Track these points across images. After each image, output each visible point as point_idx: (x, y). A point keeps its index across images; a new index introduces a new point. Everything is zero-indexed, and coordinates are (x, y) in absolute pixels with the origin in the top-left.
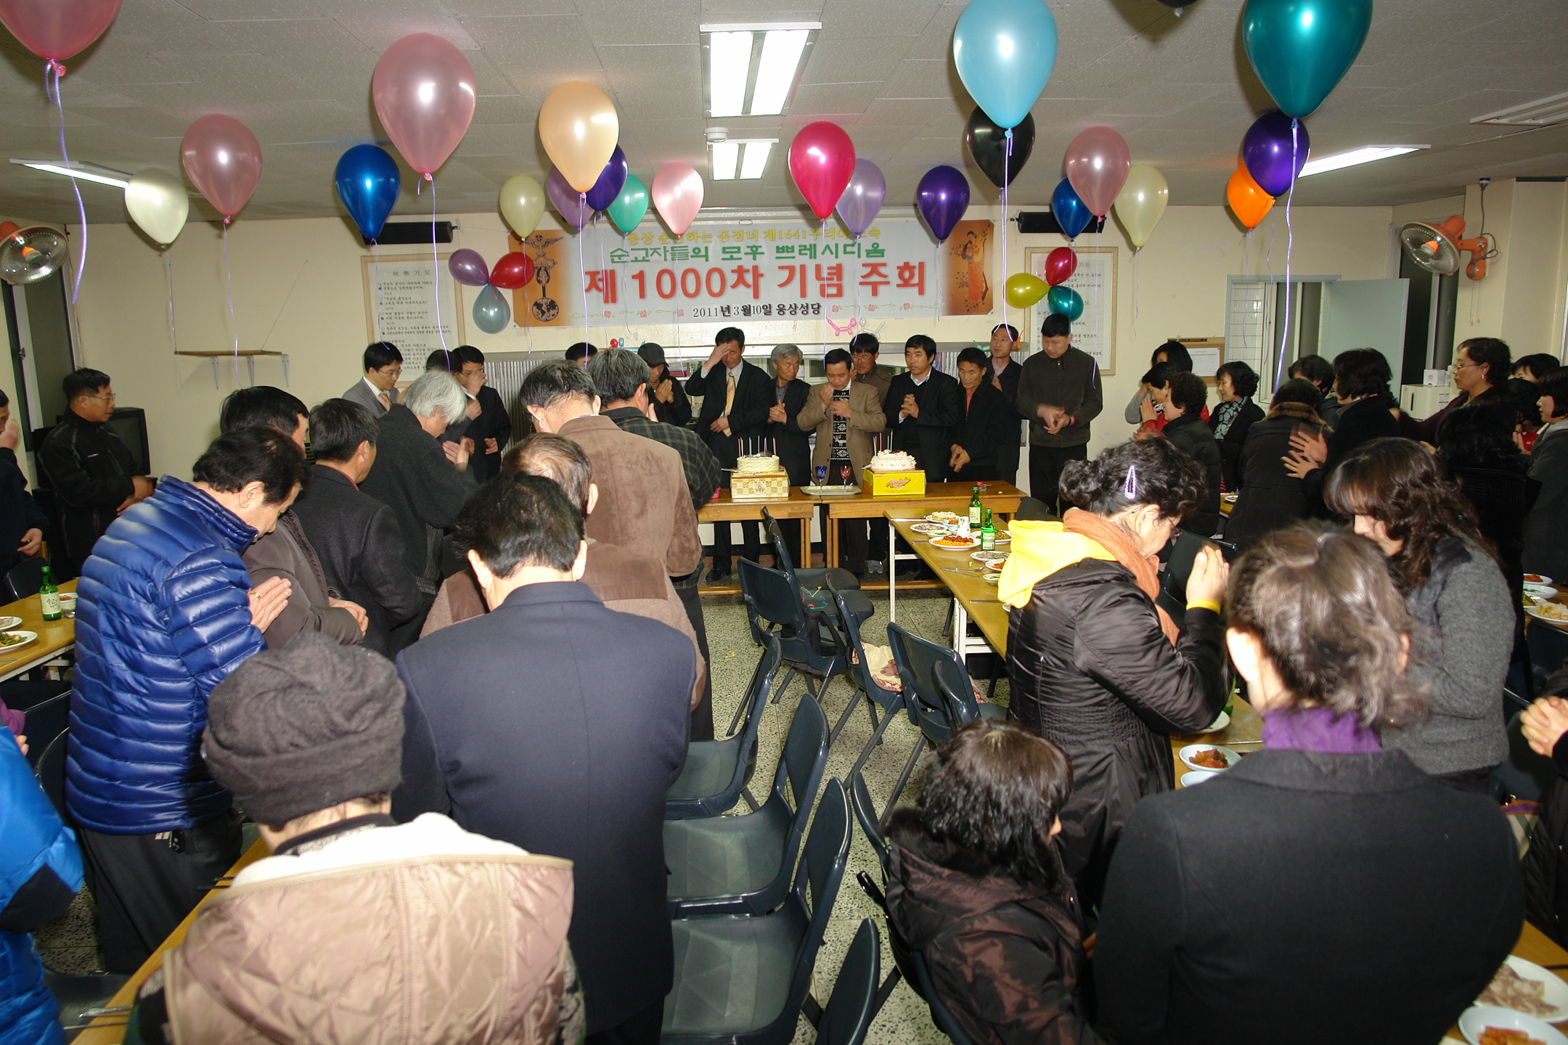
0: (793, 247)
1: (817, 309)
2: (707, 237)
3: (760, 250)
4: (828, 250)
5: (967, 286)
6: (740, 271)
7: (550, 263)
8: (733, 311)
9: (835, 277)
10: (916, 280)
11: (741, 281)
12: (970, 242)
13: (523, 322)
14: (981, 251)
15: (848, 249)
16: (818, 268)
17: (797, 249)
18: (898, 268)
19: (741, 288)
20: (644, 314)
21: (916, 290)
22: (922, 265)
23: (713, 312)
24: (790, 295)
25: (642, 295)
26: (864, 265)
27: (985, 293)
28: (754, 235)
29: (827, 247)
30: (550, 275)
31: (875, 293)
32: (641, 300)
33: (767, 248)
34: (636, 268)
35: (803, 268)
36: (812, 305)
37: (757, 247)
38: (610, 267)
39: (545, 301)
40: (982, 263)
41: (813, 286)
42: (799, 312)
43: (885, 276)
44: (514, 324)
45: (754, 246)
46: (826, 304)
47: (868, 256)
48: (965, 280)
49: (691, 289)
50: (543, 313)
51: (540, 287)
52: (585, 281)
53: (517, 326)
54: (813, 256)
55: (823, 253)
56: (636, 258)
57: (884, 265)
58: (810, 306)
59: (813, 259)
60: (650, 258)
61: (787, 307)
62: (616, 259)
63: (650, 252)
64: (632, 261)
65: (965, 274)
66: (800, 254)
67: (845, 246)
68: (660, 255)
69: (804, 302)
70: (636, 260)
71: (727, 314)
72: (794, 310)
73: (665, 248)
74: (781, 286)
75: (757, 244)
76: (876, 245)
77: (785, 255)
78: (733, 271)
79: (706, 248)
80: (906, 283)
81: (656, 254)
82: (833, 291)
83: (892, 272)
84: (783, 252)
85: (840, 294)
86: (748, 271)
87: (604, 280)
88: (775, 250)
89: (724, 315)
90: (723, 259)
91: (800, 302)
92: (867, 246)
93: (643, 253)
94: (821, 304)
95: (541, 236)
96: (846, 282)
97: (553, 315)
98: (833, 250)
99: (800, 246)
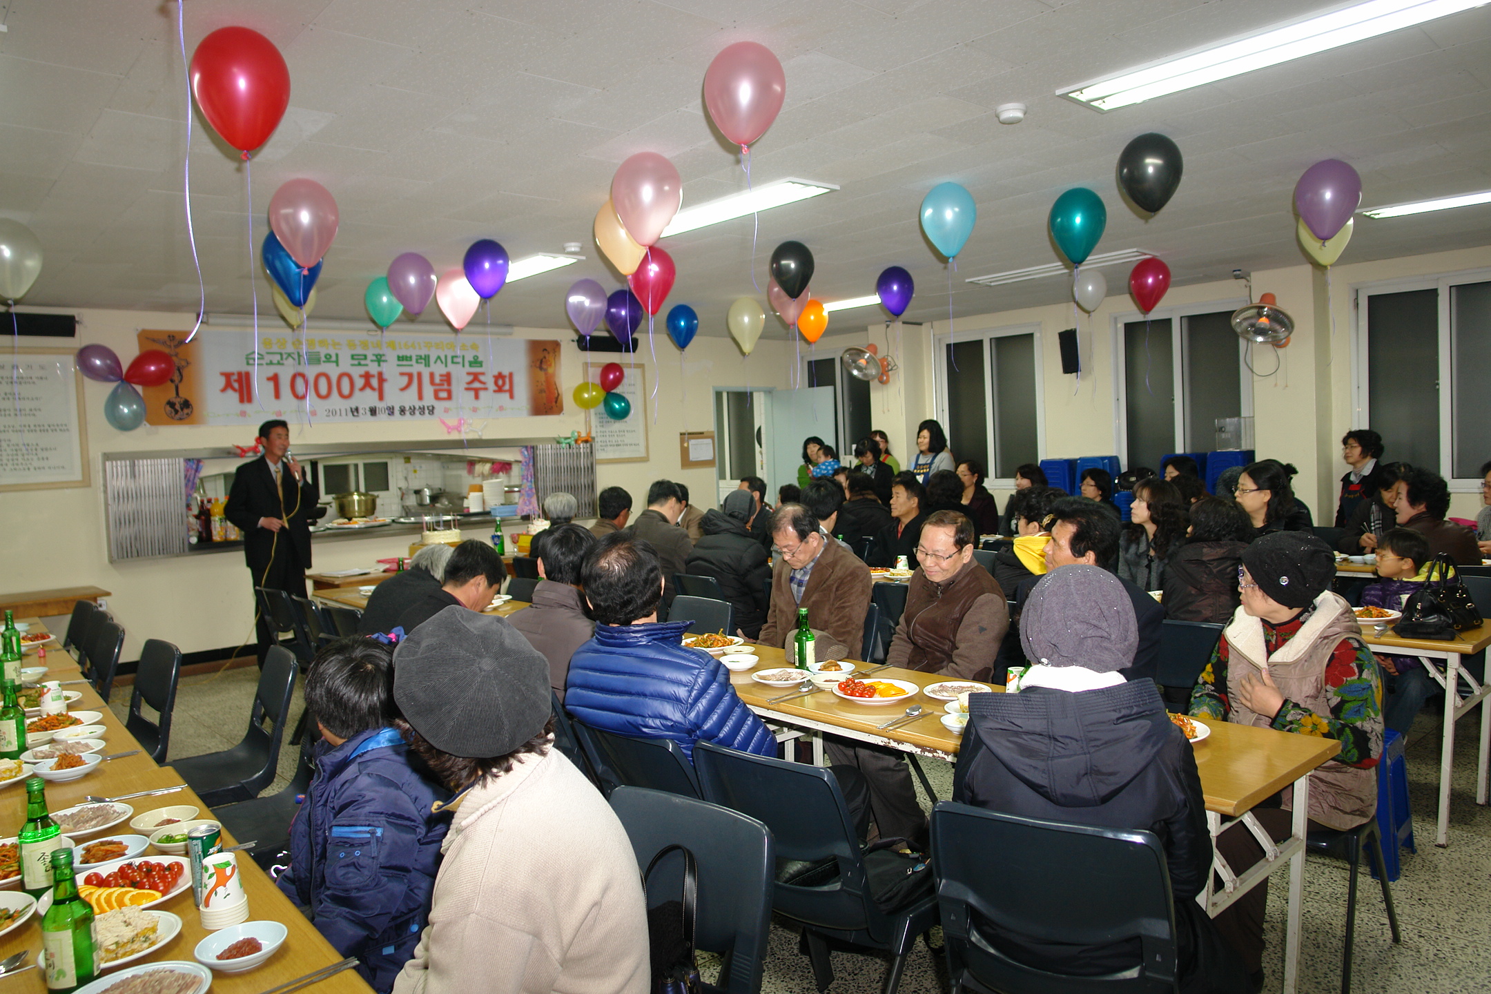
0: (411, 357)
1: (432, 411)
2: (335, 344)
3: (383, 358)
4: (439, 361)
5: (544, 392)
6: (367, 376)
7: (184, 363)
8: (361, 411)
9: (446, 384)
10: (507, 387)
11: (367, 384)
12: (545, 357)
13: (156, 421)
14: (553, 365)
15: (455, 360)
16: (432, 375)
17: (414, 358)
19: (368, 391)
21: (507, 395)
22: (511, 375)
24: (410, 399)
25: (277, 396)
26: (469, 374)
27: (557, 398)
28: (377, 346)
29: (439, 358)
30: (184, 375)
31: (477, 397)
32: (276, 401)
33: (391, 357)
34: (271, 371)
35: (419, 375)
36: (428, 407)
37: (381, 356)
38: (244, 368)
39: (179, 400)
40: (553, 375)
41: (428, 390)
42: (417, 413)
43: (484, 383)
44: (146, 422)
45: (379, 355)
46: (439, 405)
47: (470, 366)
49: (323, 389)
50: (177, 412)
51: (173, 386)
52: (222, 382)
53: (148, 425)
54: (427, 364)
55: (435, 362)
56: (271, 361)
57: (483, 374)
58: (426, 408)
59: (427, 368)
60: (285, 362)
61: (407, 408)
62: (252, 362)
63: (285, 356)
64: (267, 364)
66: (417, 362)
67: (453, 357)
68: (294, 359)
69: (421, 404)
70: (271, 363)
71: (356, 414)
72: (413, 411)
73: (298, 353)
74: (403, 389)
75: (381, 353)
76: (476, 357)
77: (404, 363)
78: (361, 376)
79: (337, 355)
80: (500, 390)
81: (290, 358)
82: (443, 395)
83: (489, 380)
84: (403, 360)
85: (449, 397)
86: (373, 376)
87: (239, 381)
88: (396, 358)
89: (353, 415)
90: (353, 365)
91: (418, 404)
92: (469, 357)
93: (278, 357)
94: (435, 406)
95: (173, 336)
96: (454, 388)
97: (187, 414)
98: (444, 360)
99: (417, 356)
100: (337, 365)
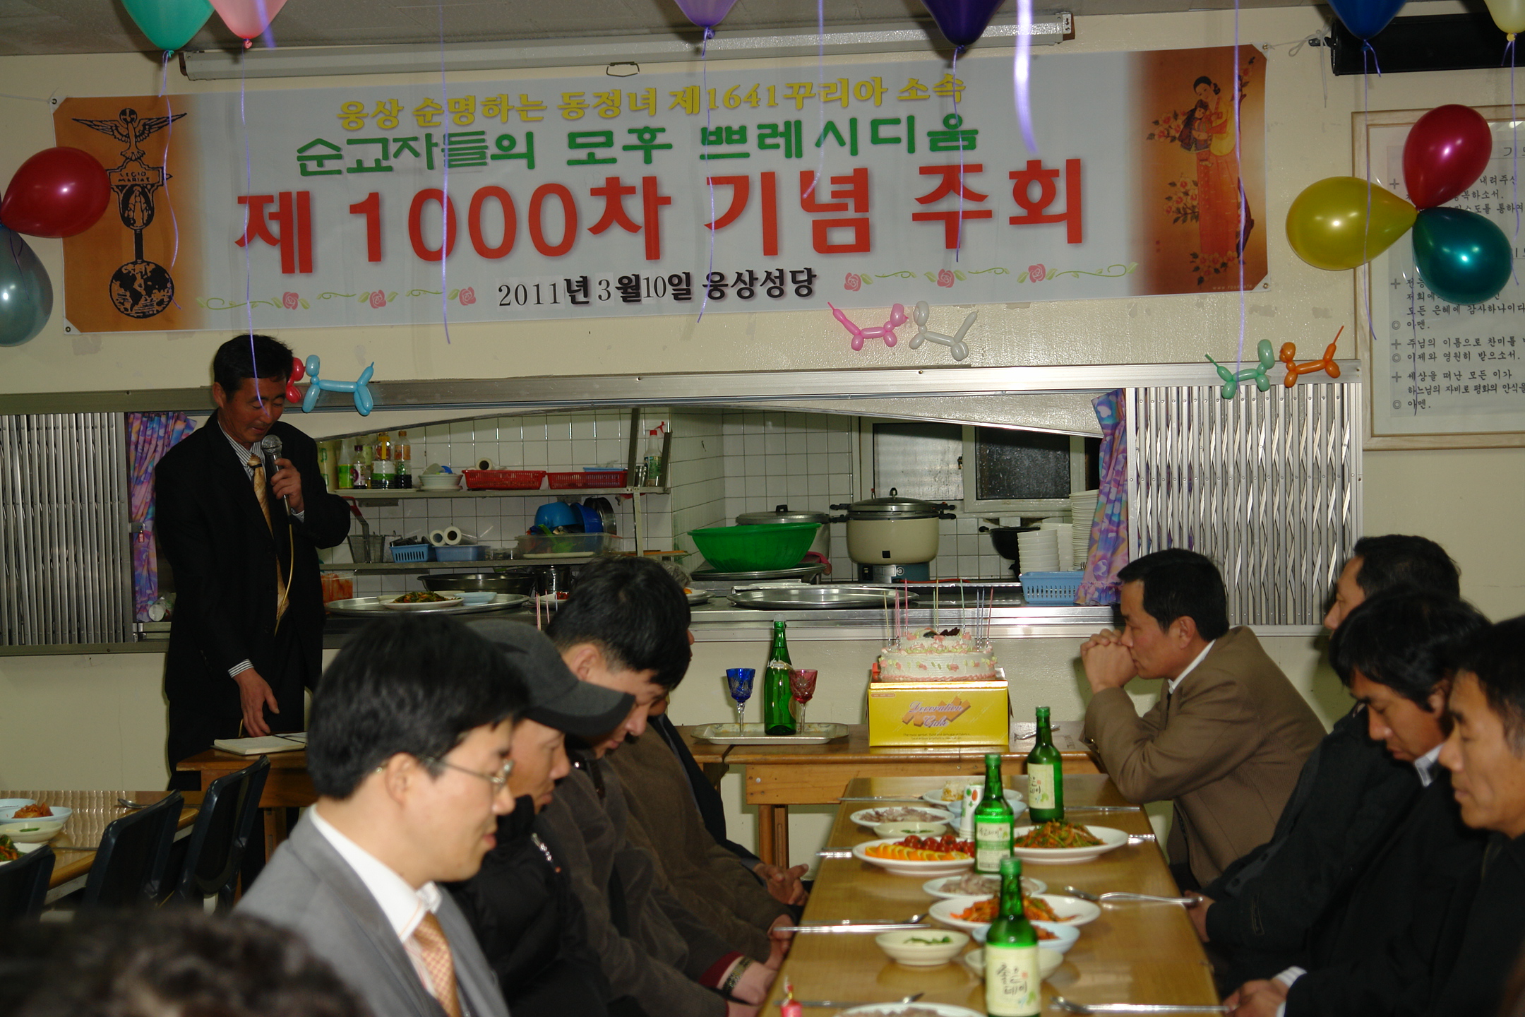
0: (743, 129)
1: (806, 284)
2: (530, 107)
3: (660, 139)
4: (831, 137)
5: (1196, 217)
6: (613, 191)
7: (154, 177)
8: (596, 290)
9: (851, 203)
10: (1059, 206)
11: (614, 216)
12: (1203, 105)
13: (82, 318)
15: (885, 131)
16: (807, 178)
17: (753, 134)
18: (1013, 175)
19: (616, 232)
20: (378, 300)
21: (1061, 230)
22: (1074, 167)
23: (546, 294)
24: (739, 249)
25: (375, 253)
26: (925, 171)
27: (1245, 235)
28: (646, 103)
29: (830, 127)
30: (155, 204)
31: (953, 240)
32: (373, 266)
33: (682, 132)
34: (360, 188)
35: (769, 180)
36: (794, 274)
37: (654, 132)
38: (296, 184)
39: (140, 267)
41: (796, 224)
42: (761, 291)
43: (980, 198)
44: (67, 323)
45: (646, 129)
46: (829, 270)
47: (934, 147)
48: (1189, 202)
49: (494, 234)
50: (136, 297)
51: (128, 235)
52: (240, 220)
53: (74, 330)
54: (794, 150)
55: (818, 144)
56: (359, 162)
57: (976, 168)
58: (788, 277)
59: (794, 160)
60: (392, 162)
61: (731, 279)
62: (312, 166)
63: (393, 148)
64: (350, 170)
65: (1190, 186)
66: (762, 145)
67: (875, 124)
68: (416, 154)
69: (772, 265)
70: (360, 168)
71: (580, 297)
72: (747, 286)
73: (429, 137)
74: (716, 226)
75: (654, 123)
76: (953, 120)
77: (724, 148)
78: (595, 192)
79: (530, 137)
80: (1033, 215)
81: (406, 152)
83: (996, 188)
84: (719, 142)
85: (863, 244)
86: (631, 190)
87: (283, 217)
88: (699, 136)
89: (574, 301)
90: (571, 163)
91: (762, 265)
92: (929, 121)
93: (376, 151)
94: (816, 271)
95: (132, 112)
96: (879, 215)
97: (160, 303)
98: (846, 135)
99: (760, 127)
100: (531, 165)
